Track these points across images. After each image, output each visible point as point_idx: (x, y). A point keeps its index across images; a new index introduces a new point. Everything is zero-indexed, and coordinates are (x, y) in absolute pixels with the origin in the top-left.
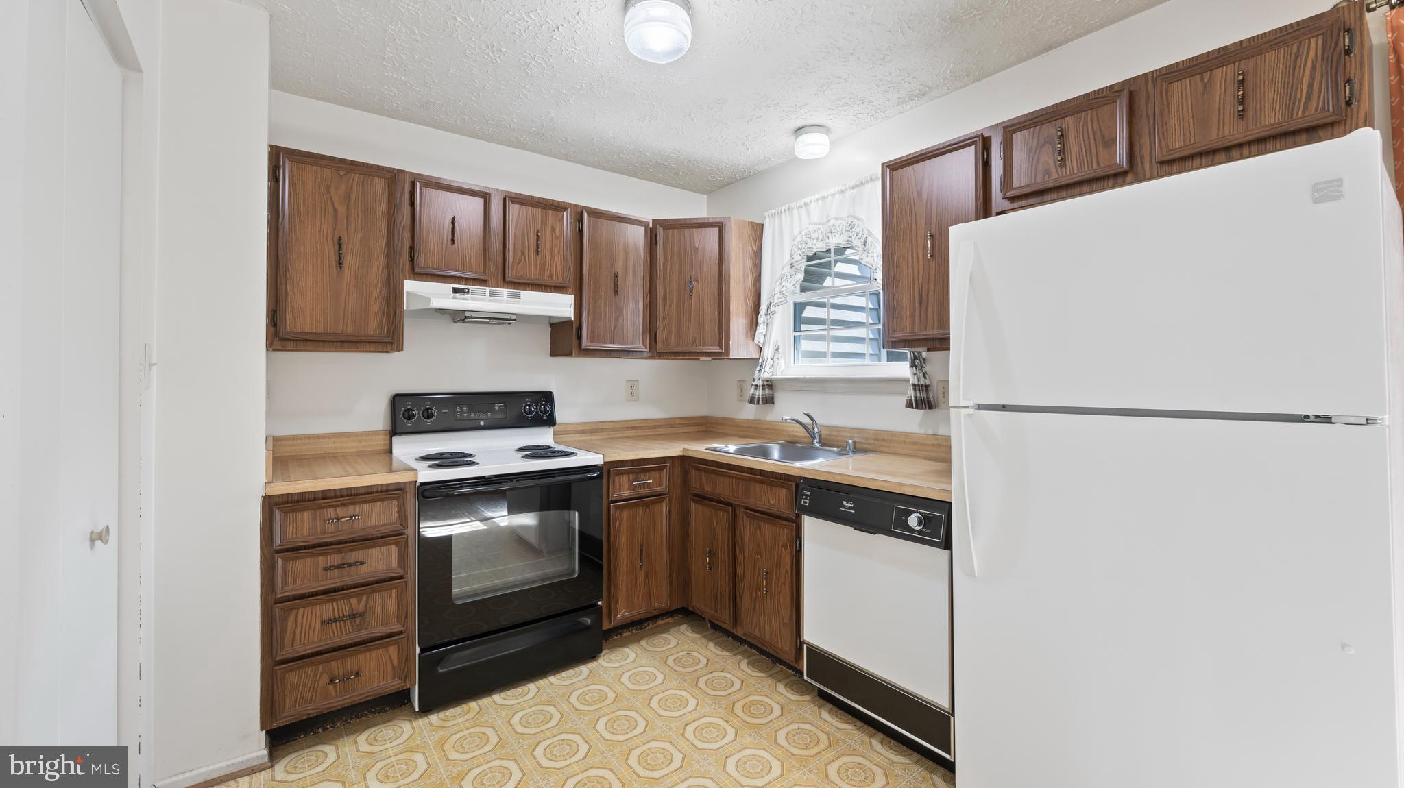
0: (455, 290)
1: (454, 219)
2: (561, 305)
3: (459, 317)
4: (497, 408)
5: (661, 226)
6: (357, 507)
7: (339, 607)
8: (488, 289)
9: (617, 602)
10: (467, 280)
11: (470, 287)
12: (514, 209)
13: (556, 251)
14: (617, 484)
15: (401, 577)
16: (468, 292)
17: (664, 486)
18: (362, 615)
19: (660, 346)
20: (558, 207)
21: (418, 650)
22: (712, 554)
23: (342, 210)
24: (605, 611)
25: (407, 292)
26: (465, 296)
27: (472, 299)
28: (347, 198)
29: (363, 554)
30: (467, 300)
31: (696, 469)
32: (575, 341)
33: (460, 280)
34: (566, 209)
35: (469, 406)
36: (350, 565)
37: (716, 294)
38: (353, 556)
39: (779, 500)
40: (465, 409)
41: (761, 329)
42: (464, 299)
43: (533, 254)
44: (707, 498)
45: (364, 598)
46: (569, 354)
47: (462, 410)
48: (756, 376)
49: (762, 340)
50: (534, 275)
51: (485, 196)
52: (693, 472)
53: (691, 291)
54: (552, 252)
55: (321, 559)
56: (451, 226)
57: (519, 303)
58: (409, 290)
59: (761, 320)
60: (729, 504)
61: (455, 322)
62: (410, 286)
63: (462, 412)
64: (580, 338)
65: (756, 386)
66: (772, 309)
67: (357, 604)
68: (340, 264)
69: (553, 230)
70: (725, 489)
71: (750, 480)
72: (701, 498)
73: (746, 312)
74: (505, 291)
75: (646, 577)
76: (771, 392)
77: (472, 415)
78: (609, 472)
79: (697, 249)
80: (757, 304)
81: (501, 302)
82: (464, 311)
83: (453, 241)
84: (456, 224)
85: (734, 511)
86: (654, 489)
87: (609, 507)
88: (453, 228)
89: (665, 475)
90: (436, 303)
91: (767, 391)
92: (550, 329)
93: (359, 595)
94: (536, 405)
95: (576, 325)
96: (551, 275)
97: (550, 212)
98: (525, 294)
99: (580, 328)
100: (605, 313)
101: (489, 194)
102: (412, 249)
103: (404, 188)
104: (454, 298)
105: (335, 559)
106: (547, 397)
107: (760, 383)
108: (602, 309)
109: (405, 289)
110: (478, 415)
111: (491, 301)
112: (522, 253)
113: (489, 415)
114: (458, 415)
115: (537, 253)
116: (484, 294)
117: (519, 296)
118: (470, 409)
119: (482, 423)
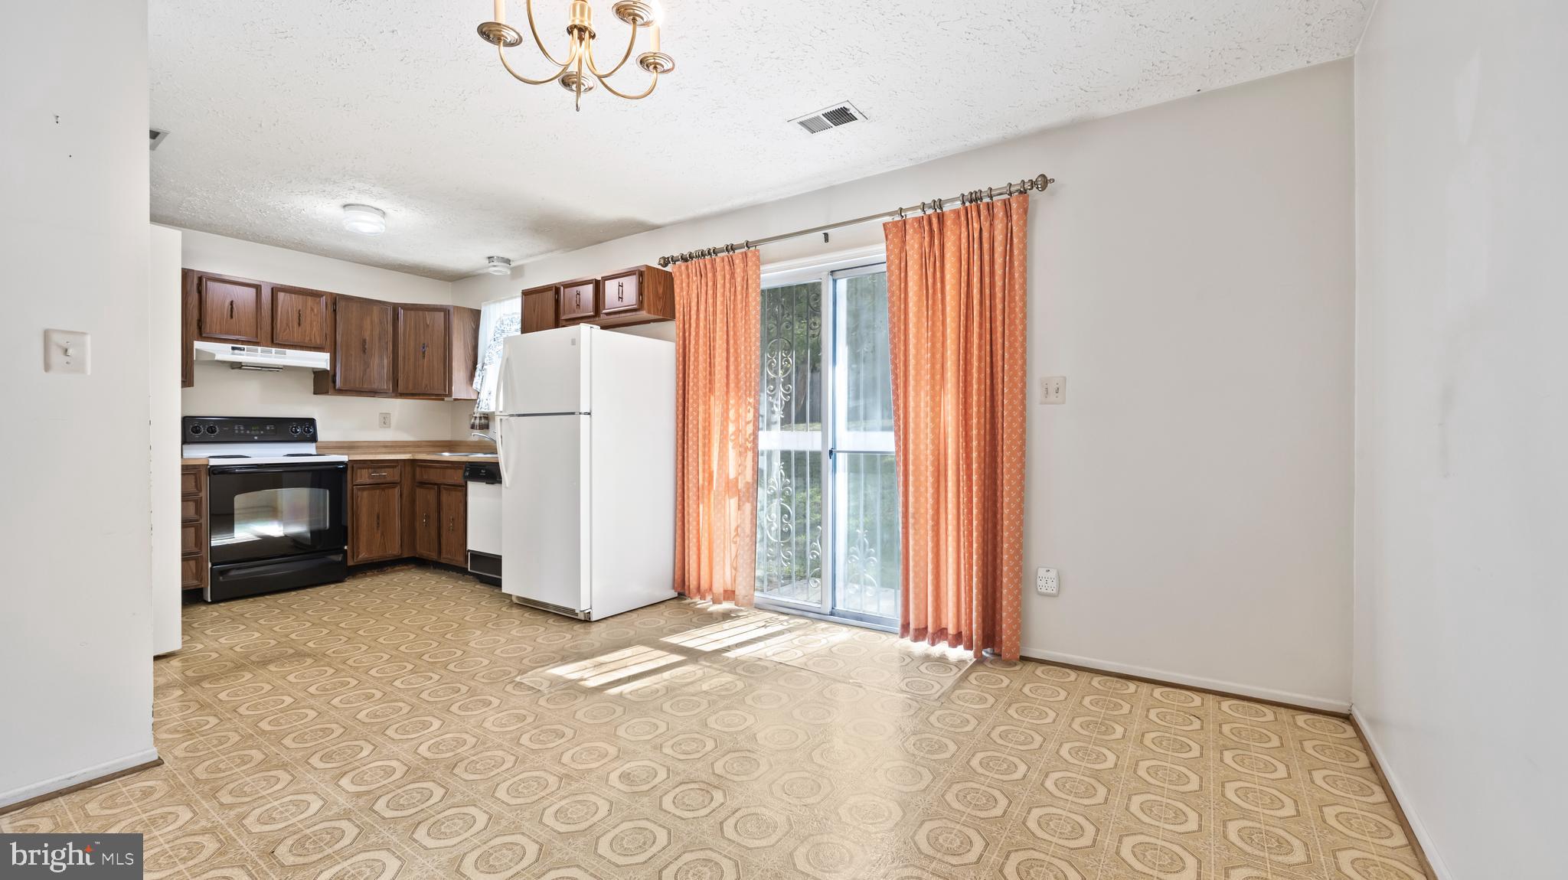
0: (233, 348)
1: (232, 302)
2: (321, 360)
3: (237, 366)
4: (268, 428)
5: (401, 308)
8: (259, 348)
9: (358, 548)
10: (243, 342)
11: (245, 347)
12: (281, 296)
13: (315, 323)
14: (359, 475)
15: (197, 521)
16: (244, 350)
17: (397, 478)
19: (401, 389)
20: (315, 294)
21: (210, 565)
22: (428, 517)
24: (349, 554)
25: (196, 350)
26: (242, 352)
27: (248, 355)
30: (243, 355)
31: (419, 466)
32: (331, 384)
33: (237, 343)
34: (322, 296)
35: (245, 426)
37: (442, 356)
39: (457, 477)
40: (242, 428)
41: (477, 379)
42: (241, 355)
43: (296, 325)
44: (425, 484)
46: (326, 393)
47: (239, 429)
48: (475, 410)
49: (479, 387)
50: (297, 338)
51: (258, 288)
52: (418, 469)
53: (424, 353)
54: (311, 324)
56: (230, 307)
57: (284, 358)
58: (198, 348)
59: (477, 374)
60: (435, 484)
61: (233, 368)
62: (198, 345)
63: (239, 430)
64: (334, 382)
65: (476, 417)
66: (485, 367)
69: (312, 310)
70: (433, 476)
71: (447, 468)
72: (423, 484)
73: (467, 367)
74: (274, 350)
75: (382, 534)
76: (486, 421)
77: (248, 432)
78: (353, 467)
79: (428, 326)
80: (475, 363)
81: (270, 357)
82: (241, 363)
83: (232, 317)
84: (234, 306)
85: (439, 489)
86: (389, 479)
87: (353, 488)
88: (232, 308)
89: (397, 471)
90: (219, 357)
91: (483, 421)
92: (313, 376)
94: (301, 427)
95: (331, 374)
96: (311, 340)
97: (309, 298)
98: (289, 352)
99: (334, 376)
100: (356, 366)
101: (260, 286)
102: (200, 321)
103: (193, 281)
104: (233, 354)
106: (311, 422)
107: (478, 415)
108: (353, 363)
109: (195, 347)
110: (253, 432)
111: (262, 356)
112: (287, 325)
113: (262, 432)
114: (237, 432)
115: (299, 324)
116: (257, 351)
117: (285, 354)
118: (247, 427)
119: (256, 438)
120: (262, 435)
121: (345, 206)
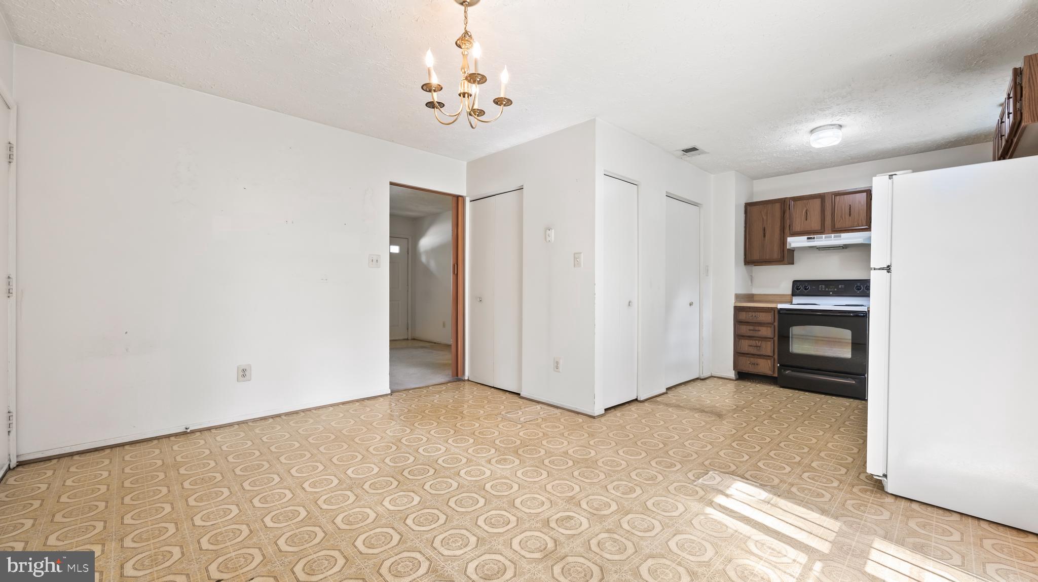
0: (808, 238)
1: (807, 211)
3: (816, 249)
4: (840, 287)
6: (758, 314)
7: (753, 343)
8: (824, 236)
10: (814, 233)
11: (815, 236)
12: (837, 200)
13: (861, 212)
15: (772, 338)
16: (815, 238)
18: (760, 347)
20: (861, 191)
21: (777, 364)
23: (765, 218)
26: (813, 240)
27: (818, 241)
28: (767, 213)
29: (760, 328)
30: (815, 241)
33: (811, 234)
34: (866, 191)
35: (825, 286)
36: (756, 330)
38: (757, 328)
42: (813, 241)
43: (847, 216)
45: (760, 342)
50: (848, 225)
51: (823, 197)
54: (857, 214)
55: (748, 327)
56: (805, 214)
57: (840, 240)
61: (812, 251)
62: (789, 239)
63: (822, 288)
67: (759, 343)
68: (764, 236)
69: (860, 203)
74: (833, 235)
77: (827, 289)
81: (831, 240)
83: (807, 218)
88: (807, 214)
90: (802, 245)
93: (759, 340)
94: (864, 286)
96: (859, 224)
98: (843, 235)
102: (790, 226)
104: (809, 242)
105: (751, 328)
106: (865, 281)
109: (788, 241)
110: (830, 290)
111: (826, 240)
112: (841, 217)
113: (836, 289)
114: (820, 289)
115: (850, 215)
116: (822, 238)
117: (840, 237)
118: (827, 286)
119: (831, 293)
120: (835, 291)
121: (812, 131)
